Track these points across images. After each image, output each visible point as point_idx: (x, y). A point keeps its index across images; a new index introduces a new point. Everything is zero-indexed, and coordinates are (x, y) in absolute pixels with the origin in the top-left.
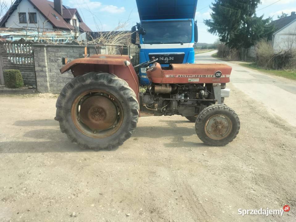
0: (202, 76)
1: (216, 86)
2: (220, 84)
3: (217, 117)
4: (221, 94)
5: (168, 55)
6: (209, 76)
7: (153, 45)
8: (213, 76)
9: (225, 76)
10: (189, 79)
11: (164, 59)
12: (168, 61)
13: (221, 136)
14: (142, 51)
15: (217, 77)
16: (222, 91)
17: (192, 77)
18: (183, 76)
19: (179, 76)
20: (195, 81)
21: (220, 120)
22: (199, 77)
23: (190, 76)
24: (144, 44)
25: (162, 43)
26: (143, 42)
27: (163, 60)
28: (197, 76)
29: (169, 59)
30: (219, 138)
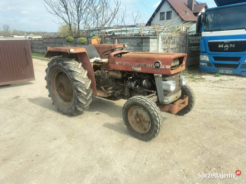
0: (143, 65)
1: (157, 77)
2: (161, 75)
3: (139, 108)
4: (163, 87)
5: (229, 42)
6: (149, 65)
7: (213, 32)
8: (153, 66)
9: (165, 67)
10: (133, 68)
11: (224, 46)
12: (227, 48)
13: (144, 130)
14: (202, 39)
15: (156, 67)
16: (164, 83)
17: (135, 65)
18: (128, 64)
19: (125, 64)
20: (138, 70)
21: (141, 112)
22: (141, 66)
23: (133, 65)
24: (205, 31)
25: (223, 30)
26: (204, 30)
27: (222, 47)
28: (139, 65)
29: (229, 46)
30: (143, 132)
